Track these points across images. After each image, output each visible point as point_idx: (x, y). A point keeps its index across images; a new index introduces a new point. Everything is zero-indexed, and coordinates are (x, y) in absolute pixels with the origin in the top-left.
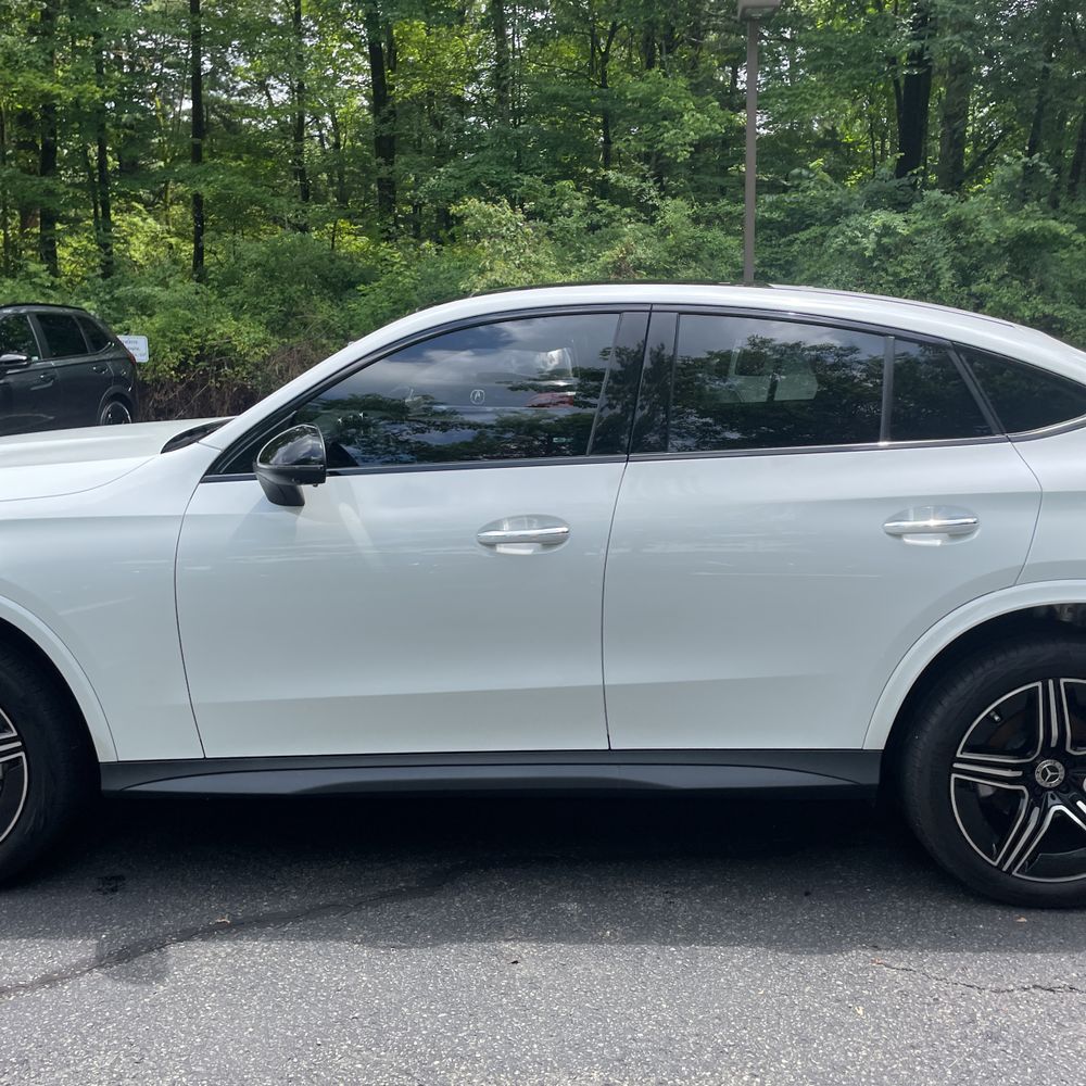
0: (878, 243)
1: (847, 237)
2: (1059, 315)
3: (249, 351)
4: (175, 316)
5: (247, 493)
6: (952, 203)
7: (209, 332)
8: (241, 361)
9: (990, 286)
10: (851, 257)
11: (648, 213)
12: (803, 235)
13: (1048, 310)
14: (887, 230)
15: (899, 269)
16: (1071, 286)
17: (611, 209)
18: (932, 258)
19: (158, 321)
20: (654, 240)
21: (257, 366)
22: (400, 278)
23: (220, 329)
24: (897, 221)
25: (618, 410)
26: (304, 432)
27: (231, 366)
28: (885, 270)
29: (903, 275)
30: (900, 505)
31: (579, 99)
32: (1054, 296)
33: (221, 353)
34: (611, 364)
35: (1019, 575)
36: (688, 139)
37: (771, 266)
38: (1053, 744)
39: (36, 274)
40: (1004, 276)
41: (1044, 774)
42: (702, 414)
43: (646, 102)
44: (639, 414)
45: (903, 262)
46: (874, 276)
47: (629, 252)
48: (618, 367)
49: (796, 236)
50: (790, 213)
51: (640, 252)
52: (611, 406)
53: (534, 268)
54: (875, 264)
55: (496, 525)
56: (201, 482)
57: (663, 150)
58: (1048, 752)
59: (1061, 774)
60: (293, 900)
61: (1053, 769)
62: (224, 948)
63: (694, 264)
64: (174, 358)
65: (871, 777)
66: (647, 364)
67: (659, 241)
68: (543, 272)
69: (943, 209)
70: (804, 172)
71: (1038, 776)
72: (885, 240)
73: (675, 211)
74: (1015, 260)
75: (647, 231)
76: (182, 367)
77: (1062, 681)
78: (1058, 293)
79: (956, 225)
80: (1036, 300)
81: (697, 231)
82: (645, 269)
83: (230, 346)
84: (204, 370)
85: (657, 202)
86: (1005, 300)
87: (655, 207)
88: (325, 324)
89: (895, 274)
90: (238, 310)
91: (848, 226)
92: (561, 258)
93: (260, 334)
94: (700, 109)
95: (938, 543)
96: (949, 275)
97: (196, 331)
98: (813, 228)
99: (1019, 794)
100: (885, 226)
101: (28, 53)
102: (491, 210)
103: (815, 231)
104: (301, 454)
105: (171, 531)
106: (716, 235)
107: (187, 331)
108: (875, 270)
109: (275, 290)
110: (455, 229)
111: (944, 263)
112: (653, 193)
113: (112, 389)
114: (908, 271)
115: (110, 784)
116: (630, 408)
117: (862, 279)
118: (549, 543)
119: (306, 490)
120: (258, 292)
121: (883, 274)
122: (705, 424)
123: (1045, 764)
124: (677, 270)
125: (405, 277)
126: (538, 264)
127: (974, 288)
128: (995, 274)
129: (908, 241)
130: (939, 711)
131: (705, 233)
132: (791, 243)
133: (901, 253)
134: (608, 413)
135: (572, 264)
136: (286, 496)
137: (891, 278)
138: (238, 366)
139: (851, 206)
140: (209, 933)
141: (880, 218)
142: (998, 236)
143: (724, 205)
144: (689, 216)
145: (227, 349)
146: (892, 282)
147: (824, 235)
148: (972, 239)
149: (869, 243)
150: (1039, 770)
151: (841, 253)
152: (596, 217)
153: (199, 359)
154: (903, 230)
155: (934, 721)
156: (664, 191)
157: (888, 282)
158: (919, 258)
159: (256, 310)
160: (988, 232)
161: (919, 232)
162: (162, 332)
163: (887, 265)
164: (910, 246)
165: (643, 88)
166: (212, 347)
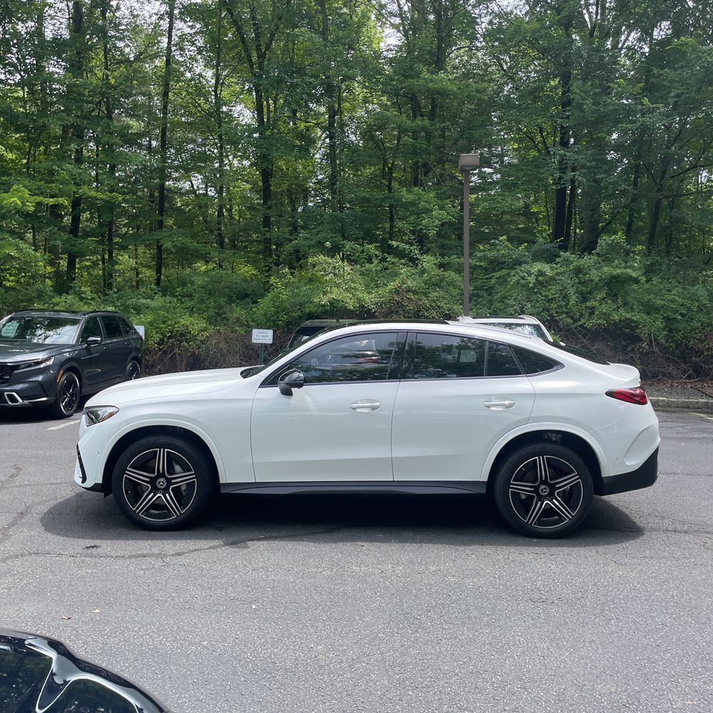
0: (536, 280)
1: (520, 276)
2: (635, 318)
3: (198, 334)
4: (159, 315)
5: (275, 391)
6: (575, 259)
7: (176, 323)
8: (194, 338)
9: (596, 304)
10: (523, 286)
11: (413, 261)
12: (499, 274)
13: (628, 316)
14: (541, 273)
15: (548, 293)
16: (643, 303)
17: (393, 260)
18: (565, 288)
19: (150, 318)
20: (417, 276)
21: (201, 341)
22: (281, 296)
23: (183, 322)
24: (546, 268)
25: (397, 365)
26: (295, 371)
27: (187, 341)
28: (541, 294)
29: (550, 297)
30: (489, 397)
31: (377, 199)
32: (632, 309)
33: (182, 335)
34: (394, 348)
35: (528, 420)
36: (435, 224)
37: (480, 290)
38: (544, 479)
39: (84, 293)
40: (604, 298)
41: (542, 490)
42: (437, 367)
43: (413, 204)
44: (404, 366)
45: (551, 289)
46: (535, 297)
47: (403, 283)
48: (397, 349)
49: (493, 274)
50: (491, 262)
51: (409, 283)
52: (394, 363)
53: (353, 291)
54: (536, 290)
55: (356, 403)
56: (259, 387)
57: (421, 229)
58: (542, 482)
59: (548, 490)
60: (283, 533)
61: (545, 489)
62: (265, 543)
63: (438, 290)
64: (157, 337)
65: (483, 491)
66: (407, 348)
67: (420, 276)
68: (358, 293)
69: (571, 262)
70: (497, 242)
71: (540, 491)
72: (540, 278)
73: (428, 261)
74: (611, 290)
75: (413, 271)
76: (161, 342)
77: (545, 457)
78: (635, 307)
79: (578, 271)
80: (621, 311)
81: (440, 272)
82: (412, 292)
83: (187, 331)
84: (172, 344)
85: (419, 256)
86: (604, 311)
87: (417, 259)
88: (238, 320)
89: (546, 296)
90: (191, 311)
91: (521, 271)
92: (367, 286)
93: (203, 325)
94: (441, 208)
95: (501, 409)
96: (574, 297)
97: (169, 323)
98: (503, 270)
99: (533, 497)
100: (539, 271)
101: (80, 174)
102: (331, 261)
103: (504, 272)
104: (294, 379)
105: (250, 404)
106: (450, 275)
107: (164, 322)
108: (536, 293)
109: (212, 301)
110: (302, 261)
111: (572, 291)
112: (416, 252)
113: (133, 354)
114: (553, 294)
115: (223, 491)
116: (401, 365)
117: (528, 298)
118: (374, 408)
119: (294, 390)
120: (202, 301)
121: (540, 296)
122: (438, 371)
123: (543, 487)
124: (429, 292)
125: (284, 295)
126: (355, 289)
127: (588, 304)
128: (599, 297)
129: (552, 278)
130: (505, 467)
131: (445, 273)
132: (491, 278)
133: (549, 285)
134: (393, 366)
135: (373, 288)
136: (287, 392)
137: (543, 298)
138: (191, 341)
139: (523, 259)
140: (259, 539)
141: (537, 266)
142: (601, 277)
143: (454, 259)
144: (435, 264)
145: (186, 333)
146: (544, 300)
147: (509, 274)
148: (587, 278)
149: (532, 279)
150: (540, 489)
151: (518, 284)
152: (386, 264)
153: (170, 338)
154: (549, 273)
155: (503, 470)
156: (423, 252)
157: (542, 300)
158: (559, 287)
159: (201, 311)
160: (594, 275)
161: (558, 274)
162: (151, 324)
163: (541, 291)
164: (554, 281)
165: (411, 197)
166: (177, 331)
